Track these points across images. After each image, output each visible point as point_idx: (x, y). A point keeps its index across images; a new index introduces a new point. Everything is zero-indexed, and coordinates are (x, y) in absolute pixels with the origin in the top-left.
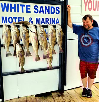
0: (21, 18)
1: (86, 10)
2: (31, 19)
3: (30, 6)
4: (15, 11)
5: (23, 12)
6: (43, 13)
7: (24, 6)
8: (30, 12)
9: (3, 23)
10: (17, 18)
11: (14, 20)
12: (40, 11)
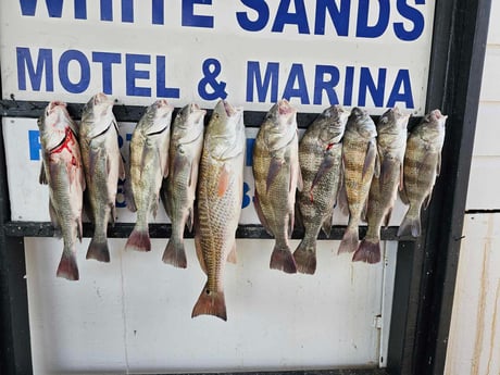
0: (146, 59)
2: (212, 68)
5: (158, 17)
6: (304, 29)
8: (207, 22)
9: (22, 86)
10: (116, 58)
11: (96, 69)
12: (283, 19)
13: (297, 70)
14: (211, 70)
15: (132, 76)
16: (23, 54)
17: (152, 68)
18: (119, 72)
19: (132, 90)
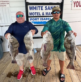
0: (38, 13)
1: (74, 7)
3: (43, 7)
4: (36, 10)
5: (39, 10)
6: (50, 10)
7: (40, 7)
8: (43, 10)
9: (30, 15)
10: (36, 13)
11: (35, 14)
12: (48, 9)
13: (49, 13)
14: (43, 13)
15: (37, 14)
16: (30, 13)
17: (39, 13)
18: (36, 14)
19: (37, 15)
